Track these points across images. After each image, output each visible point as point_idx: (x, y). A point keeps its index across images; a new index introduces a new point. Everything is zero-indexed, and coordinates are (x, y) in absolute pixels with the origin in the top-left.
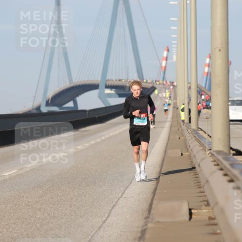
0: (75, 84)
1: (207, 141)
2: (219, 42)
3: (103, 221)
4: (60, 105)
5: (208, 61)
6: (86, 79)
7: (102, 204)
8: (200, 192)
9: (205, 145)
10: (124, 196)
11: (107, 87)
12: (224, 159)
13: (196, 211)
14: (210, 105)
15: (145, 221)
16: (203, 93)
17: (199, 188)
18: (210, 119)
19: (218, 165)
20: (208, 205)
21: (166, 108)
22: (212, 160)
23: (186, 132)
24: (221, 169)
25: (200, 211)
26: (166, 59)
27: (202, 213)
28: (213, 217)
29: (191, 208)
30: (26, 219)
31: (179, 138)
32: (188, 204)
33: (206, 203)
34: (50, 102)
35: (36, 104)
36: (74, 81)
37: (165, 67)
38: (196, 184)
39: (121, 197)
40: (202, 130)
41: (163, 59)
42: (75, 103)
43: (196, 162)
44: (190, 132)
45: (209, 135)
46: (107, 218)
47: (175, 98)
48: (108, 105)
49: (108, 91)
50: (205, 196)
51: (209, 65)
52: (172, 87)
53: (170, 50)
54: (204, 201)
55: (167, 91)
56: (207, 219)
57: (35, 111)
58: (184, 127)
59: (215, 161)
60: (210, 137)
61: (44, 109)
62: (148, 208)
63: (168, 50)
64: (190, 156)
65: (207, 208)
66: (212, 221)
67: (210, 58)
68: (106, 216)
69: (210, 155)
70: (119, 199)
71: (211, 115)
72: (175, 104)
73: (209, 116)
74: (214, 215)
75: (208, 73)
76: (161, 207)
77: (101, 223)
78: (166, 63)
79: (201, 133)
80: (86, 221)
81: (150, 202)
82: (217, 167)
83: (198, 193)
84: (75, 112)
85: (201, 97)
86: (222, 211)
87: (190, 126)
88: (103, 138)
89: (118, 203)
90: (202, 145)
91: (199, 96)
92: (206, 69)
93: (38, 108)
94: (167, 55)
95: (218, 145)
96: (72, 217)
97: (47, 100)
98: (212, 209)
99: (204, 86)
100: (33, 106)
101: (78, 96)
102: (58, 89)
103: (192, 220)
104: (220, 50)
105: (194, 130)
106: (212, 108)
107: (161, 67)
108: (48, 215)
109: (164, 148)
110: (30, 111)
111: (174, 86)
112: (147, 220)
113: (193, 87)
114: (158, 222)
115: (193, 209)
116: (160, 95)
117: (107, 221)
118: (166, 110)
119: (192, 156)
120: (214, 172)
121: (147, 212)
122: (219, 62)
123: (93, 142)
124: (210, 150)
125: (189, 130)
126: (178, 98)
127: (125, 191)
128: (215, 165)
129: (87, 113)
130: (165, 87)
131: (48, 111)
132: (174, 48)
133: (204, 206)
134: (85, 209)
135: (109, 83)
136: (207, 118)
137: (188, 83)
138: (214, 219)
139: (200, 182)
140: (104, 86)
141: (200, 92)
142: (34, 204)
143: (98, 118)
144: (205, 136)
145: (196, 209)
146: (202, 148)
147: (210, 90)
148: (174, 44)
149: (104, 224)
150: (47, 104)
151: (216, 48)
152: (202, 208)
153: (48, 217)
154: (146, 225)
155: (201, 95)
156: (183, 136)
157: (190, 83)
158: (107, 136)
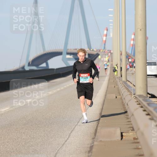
0: (47, 52)
1: (132, 89)
2: (140, 24)
3: (65, 140)
4: (37, 66)
5: (133, 37)
6: (54, 49)
7: (64, 129)
8: (128, 122)
9: (131, 91)
10: (79, 124)
11: (68, 54)
12: (143, 100)
13: (125, 134)
14: (135, 65)
15: (92, 140)
16: (130, 57)
17: (127, 119)
18: (134, 75)
19: (140, 104)
20: (133, 130)
21: (106, 67)
22: (136, 101)
23: (119, 83)
24: (142, 107)
25: (128, 134)
26: (106, 35)
27: (129, 135)
28: (136, 138)
29: (122, 132)
30: (16, 139)
31: (115, 87)
32: (121, 129)
33: (132, 129)
34: (30, 63)
35: (22, 65)
36: (46, 50)
37: (105, 41)
38: (126, 116)
39: (77, 125)
40: (129, 82)
41: (104, 36)
42: (47, 64)
43: (126, 102)
44: (121, 83)
45: (133, 85)
46: (68, 138)
47: (112, 61)
48: (68, 66)
49: (68, 56)
50: (131, 124)
51: (134, 40)
52: (109, 54)
53: (108, 30)
54: (131, 127)
55: (106, 56)
56: (133, 139)
57: (21, 70)
58: (117, 80)
59: (137, 102)
60: (135, 86)
61: (27, 68)
62: (94, 132)
63: (107, 30)
64: (121, 98)
65: (133, 132)
66: (136, 141)
67: (134, 35)
68: (68, 137)
69: (135, 97)
70: (75, 126)
71: (135, 72)
72: (112, 65)
73: (133, 72)
74: (137, 137)
75: (133, 45)
76: (102, 131)
77: (64, 142)
78: (106, 38)
79: (128, 83)
80: (54, 140)
81: (95, 128)
82: (139, 105)
83: (127, 122)
84: (47, 70)
85: (129, 60)
86: (142, 134)
87: (122, 79)
88: (65, 87)
89: (75, 129)
90: (129, 91)
91: (127, 59)
92: (132, 42)
93: (23, 67)
94: (107, 33)
95: (140, 91)
96: (45, 138)
97: (29, 62)
98: (136, 133)
99: (130, 53)
100: (20, 66)
101: (49, 59)
102: (36, 55)
103: (123, 139)
104: (141, 30)
105: (124, 82)
106: (136, 67)
107: (103, 40)
108: (30, 136)
109: (104, 93)
110: (18, 69)
111: (111, 53)
112: (94, 140)
113: (124, 53)
114: (101, 141)
115: (123, 133)
116: (102, 59)
117: (68, 141)
118: (106, 69)
119: (123, 98)
120: (137, 109)
121: (93, 135)
122: (140, 38)
123: (59, 90)
124: (135, 94)
125: (121, 82)
126: (114, 61)
127: (79, 121)
128: (138, 104)
129: (55, 70)
130: (105, 53)
131: (30, 69)
132: (111, 28)
133: (131, 130)
134: (54, 132)
135: (69, 51)
136: (132, 74)
137: (120, 51)
138: (137, 139)
139: (128, 115)
140: (66, 53)
141: (128, 57)
142: (21, 130)
143: (62, 74)
144: (131, 85)
145: (125, 133)
146: (129, 93)
147: (134, 55)
148: (111, 26)
149: (66, 142)
150: (29, 65)
151: (138, 28)
152: (129, 132)
153: (30, 138)
154: (93, 143)
155: (129, 59)
156: (117, 85)
157: (121, 52)
158: (68, 86)
